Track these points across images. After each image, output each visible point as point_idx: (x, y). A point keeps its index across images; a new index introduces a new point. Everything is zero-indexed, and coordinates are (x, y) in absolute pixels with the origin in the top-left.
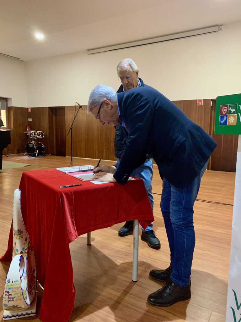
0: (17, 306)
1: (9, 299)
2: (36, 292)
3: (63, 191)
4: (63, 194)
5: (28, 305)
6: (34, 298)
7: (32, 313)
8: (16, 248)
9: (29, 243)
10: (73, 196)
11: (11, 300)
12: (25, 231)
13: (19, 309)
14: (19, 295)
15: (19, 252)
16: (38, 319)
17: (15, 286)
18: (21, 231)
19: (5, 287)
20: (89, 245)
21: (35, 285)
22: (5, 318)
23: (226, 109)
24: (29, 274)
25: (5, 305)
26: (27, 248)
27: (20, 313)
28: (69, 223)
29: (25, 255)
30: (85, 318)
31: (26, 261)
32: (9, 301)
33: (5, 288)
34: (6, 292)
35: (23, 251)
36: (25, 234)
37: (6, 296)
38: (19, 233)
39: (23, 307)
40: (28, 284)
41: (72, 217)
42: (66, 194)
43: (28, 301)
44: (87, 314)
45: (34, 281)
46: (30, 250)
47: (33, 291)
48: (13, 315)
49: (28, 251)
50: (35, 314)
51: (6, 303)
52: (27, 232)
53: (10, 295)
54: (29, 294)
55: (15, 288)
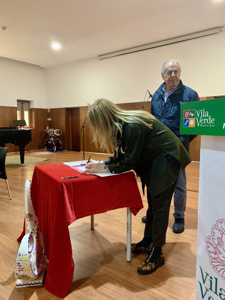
0: (26, 275)
1: (20, 269)
2: (43, 266)
3: (63, 182)
4: (63, 184)
5: (35, 275)
6: (42, 271)
7: (39, 283)
8: (28, 229)
9: (38, 225)
10: (72, 186)
11: (22, 270)
12: (34, 215)
13: (28, 278)
14: (28, 266)
15: (30, 232)
16: (44, 288)
17: (24, 259)
18: (31, 215)
19: (17, 259)
20: (92, 229)
21: (43, 260)
22: (18, 286)
23: (187, 113)
24: (38, 251)
25: (17, 274)
26: (37, 229)
27: (29, 283)
28: (68, 208)
29: (35, 235)
30: (83, 289)
31: (35, 240)
32: (20, 270)
33: (17, 261)
34: (17, 263)
35: (33, 232)
36: (35, 218)
37: (18, 266)
38: (29, 216)
39: (31, 277)
40: (37, 258)
41: (71, 204)
42: (66, 184)
43: (36, 273)
44: (85, 286)
45: (42, 257)
46: (39, 232)
47: (41, 265)
48: (24, 284)
49: (37, 232)
50: (42, 284)
51: (18, 272)
52: (36, 216)
53: (20, 266)
54: (37, 267)
55: (24, 260)
